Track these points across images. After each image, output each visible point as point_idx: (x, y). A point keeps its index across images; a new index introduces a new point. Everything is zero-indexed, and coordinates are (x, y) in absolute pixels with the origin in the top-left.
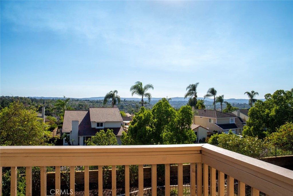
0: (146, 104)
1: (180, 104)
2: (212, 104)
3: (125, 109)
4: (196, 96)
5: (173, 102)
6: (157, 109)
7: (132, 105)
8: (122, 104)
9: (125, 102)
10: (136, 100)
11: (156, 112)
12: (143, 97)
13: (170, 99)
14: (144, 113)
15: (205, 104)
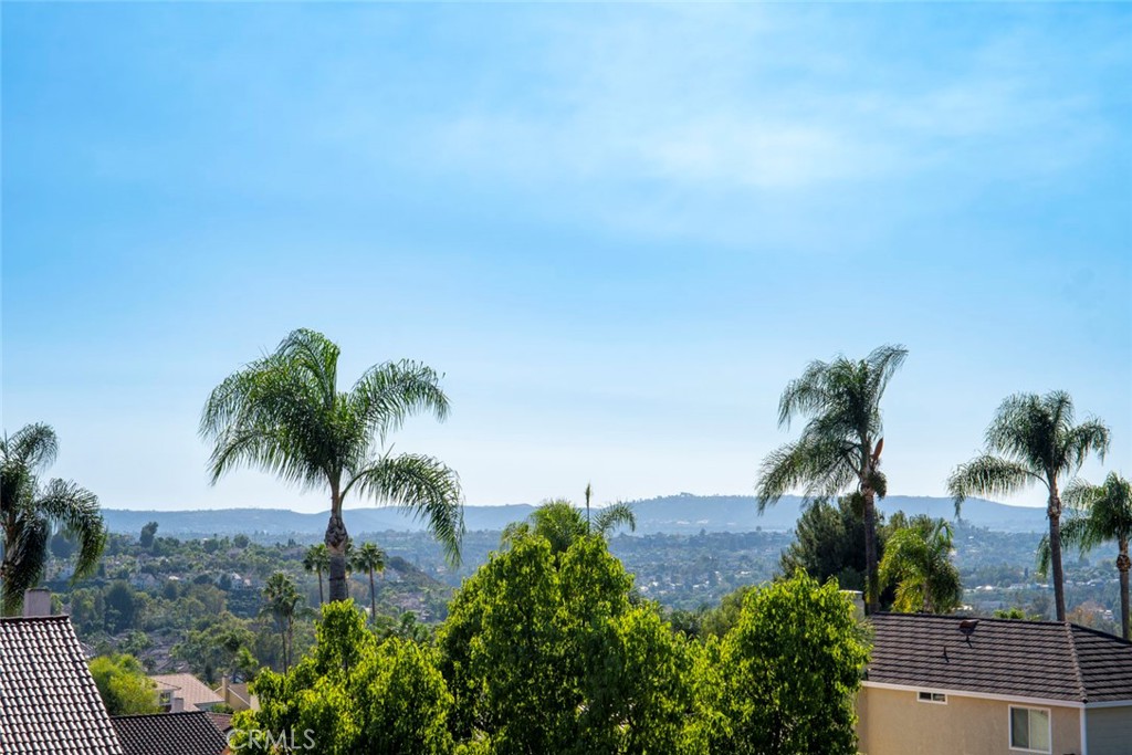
0: (378, 574)
1: (711, 565)
2: (1031, 558)
3: (149, 629)
4: (875, 483)
5: (647, 542)
6: (498, 620)
7: (225, 584)
8: (123, 575)
9: (157, 552)
10: (271, 534)
11: (481, 658)
12: (337, 500)
13: (621, 513)
14: (361, 670)
15: (956, 559)
